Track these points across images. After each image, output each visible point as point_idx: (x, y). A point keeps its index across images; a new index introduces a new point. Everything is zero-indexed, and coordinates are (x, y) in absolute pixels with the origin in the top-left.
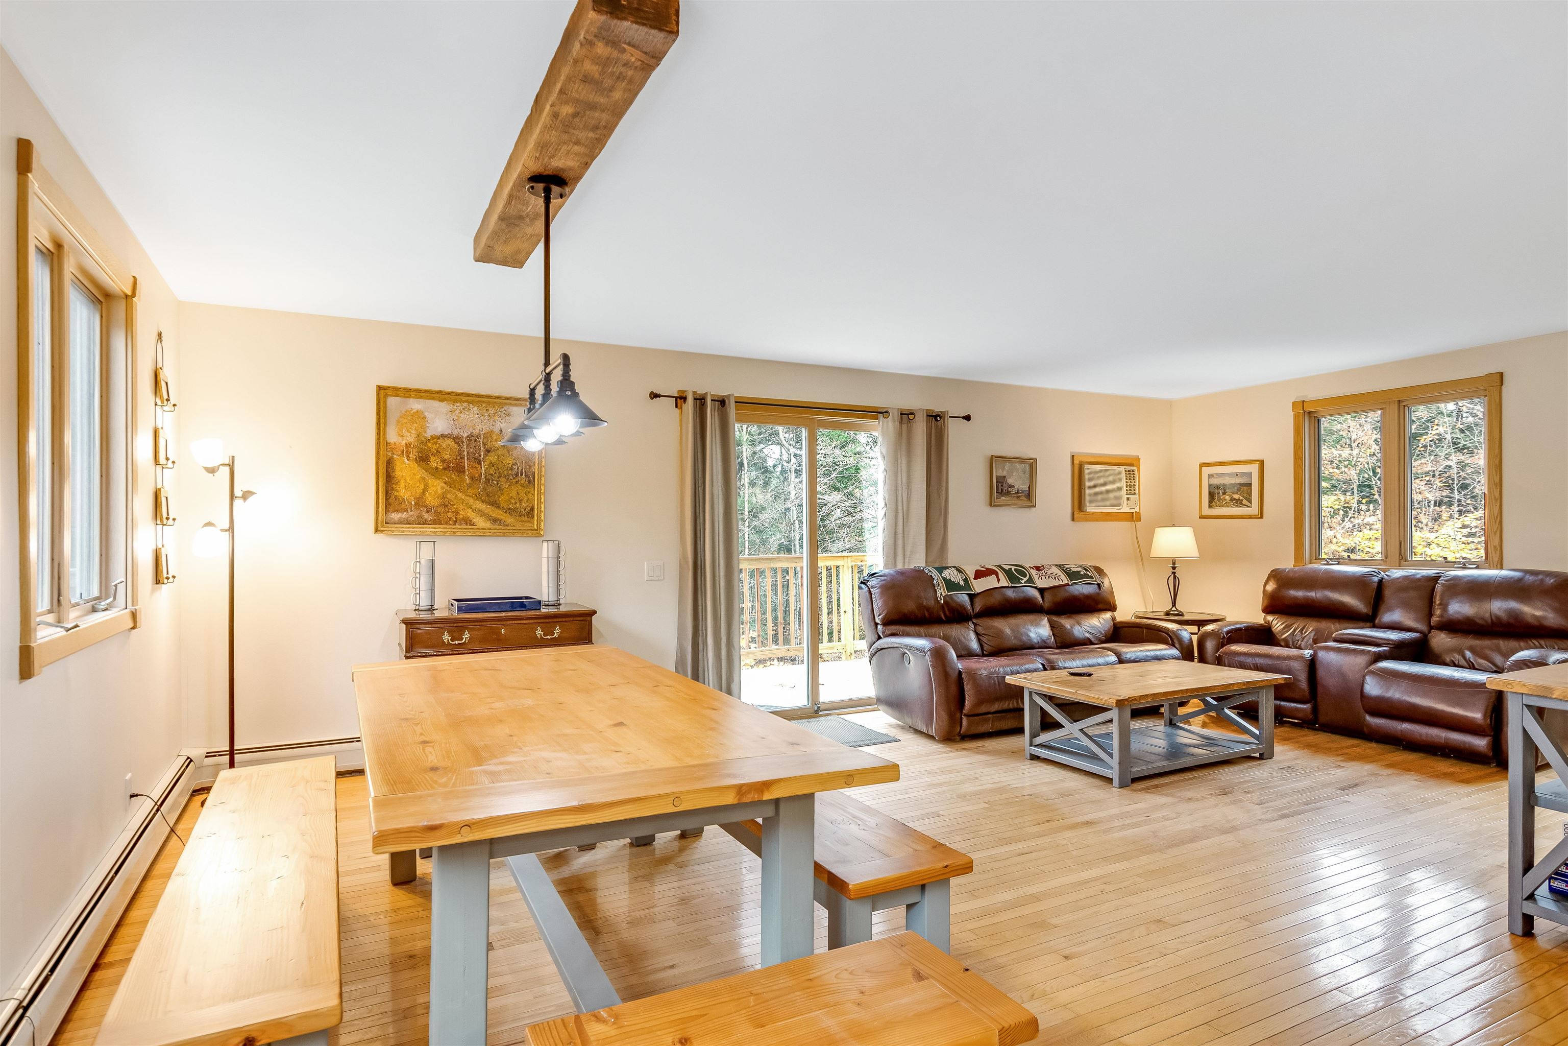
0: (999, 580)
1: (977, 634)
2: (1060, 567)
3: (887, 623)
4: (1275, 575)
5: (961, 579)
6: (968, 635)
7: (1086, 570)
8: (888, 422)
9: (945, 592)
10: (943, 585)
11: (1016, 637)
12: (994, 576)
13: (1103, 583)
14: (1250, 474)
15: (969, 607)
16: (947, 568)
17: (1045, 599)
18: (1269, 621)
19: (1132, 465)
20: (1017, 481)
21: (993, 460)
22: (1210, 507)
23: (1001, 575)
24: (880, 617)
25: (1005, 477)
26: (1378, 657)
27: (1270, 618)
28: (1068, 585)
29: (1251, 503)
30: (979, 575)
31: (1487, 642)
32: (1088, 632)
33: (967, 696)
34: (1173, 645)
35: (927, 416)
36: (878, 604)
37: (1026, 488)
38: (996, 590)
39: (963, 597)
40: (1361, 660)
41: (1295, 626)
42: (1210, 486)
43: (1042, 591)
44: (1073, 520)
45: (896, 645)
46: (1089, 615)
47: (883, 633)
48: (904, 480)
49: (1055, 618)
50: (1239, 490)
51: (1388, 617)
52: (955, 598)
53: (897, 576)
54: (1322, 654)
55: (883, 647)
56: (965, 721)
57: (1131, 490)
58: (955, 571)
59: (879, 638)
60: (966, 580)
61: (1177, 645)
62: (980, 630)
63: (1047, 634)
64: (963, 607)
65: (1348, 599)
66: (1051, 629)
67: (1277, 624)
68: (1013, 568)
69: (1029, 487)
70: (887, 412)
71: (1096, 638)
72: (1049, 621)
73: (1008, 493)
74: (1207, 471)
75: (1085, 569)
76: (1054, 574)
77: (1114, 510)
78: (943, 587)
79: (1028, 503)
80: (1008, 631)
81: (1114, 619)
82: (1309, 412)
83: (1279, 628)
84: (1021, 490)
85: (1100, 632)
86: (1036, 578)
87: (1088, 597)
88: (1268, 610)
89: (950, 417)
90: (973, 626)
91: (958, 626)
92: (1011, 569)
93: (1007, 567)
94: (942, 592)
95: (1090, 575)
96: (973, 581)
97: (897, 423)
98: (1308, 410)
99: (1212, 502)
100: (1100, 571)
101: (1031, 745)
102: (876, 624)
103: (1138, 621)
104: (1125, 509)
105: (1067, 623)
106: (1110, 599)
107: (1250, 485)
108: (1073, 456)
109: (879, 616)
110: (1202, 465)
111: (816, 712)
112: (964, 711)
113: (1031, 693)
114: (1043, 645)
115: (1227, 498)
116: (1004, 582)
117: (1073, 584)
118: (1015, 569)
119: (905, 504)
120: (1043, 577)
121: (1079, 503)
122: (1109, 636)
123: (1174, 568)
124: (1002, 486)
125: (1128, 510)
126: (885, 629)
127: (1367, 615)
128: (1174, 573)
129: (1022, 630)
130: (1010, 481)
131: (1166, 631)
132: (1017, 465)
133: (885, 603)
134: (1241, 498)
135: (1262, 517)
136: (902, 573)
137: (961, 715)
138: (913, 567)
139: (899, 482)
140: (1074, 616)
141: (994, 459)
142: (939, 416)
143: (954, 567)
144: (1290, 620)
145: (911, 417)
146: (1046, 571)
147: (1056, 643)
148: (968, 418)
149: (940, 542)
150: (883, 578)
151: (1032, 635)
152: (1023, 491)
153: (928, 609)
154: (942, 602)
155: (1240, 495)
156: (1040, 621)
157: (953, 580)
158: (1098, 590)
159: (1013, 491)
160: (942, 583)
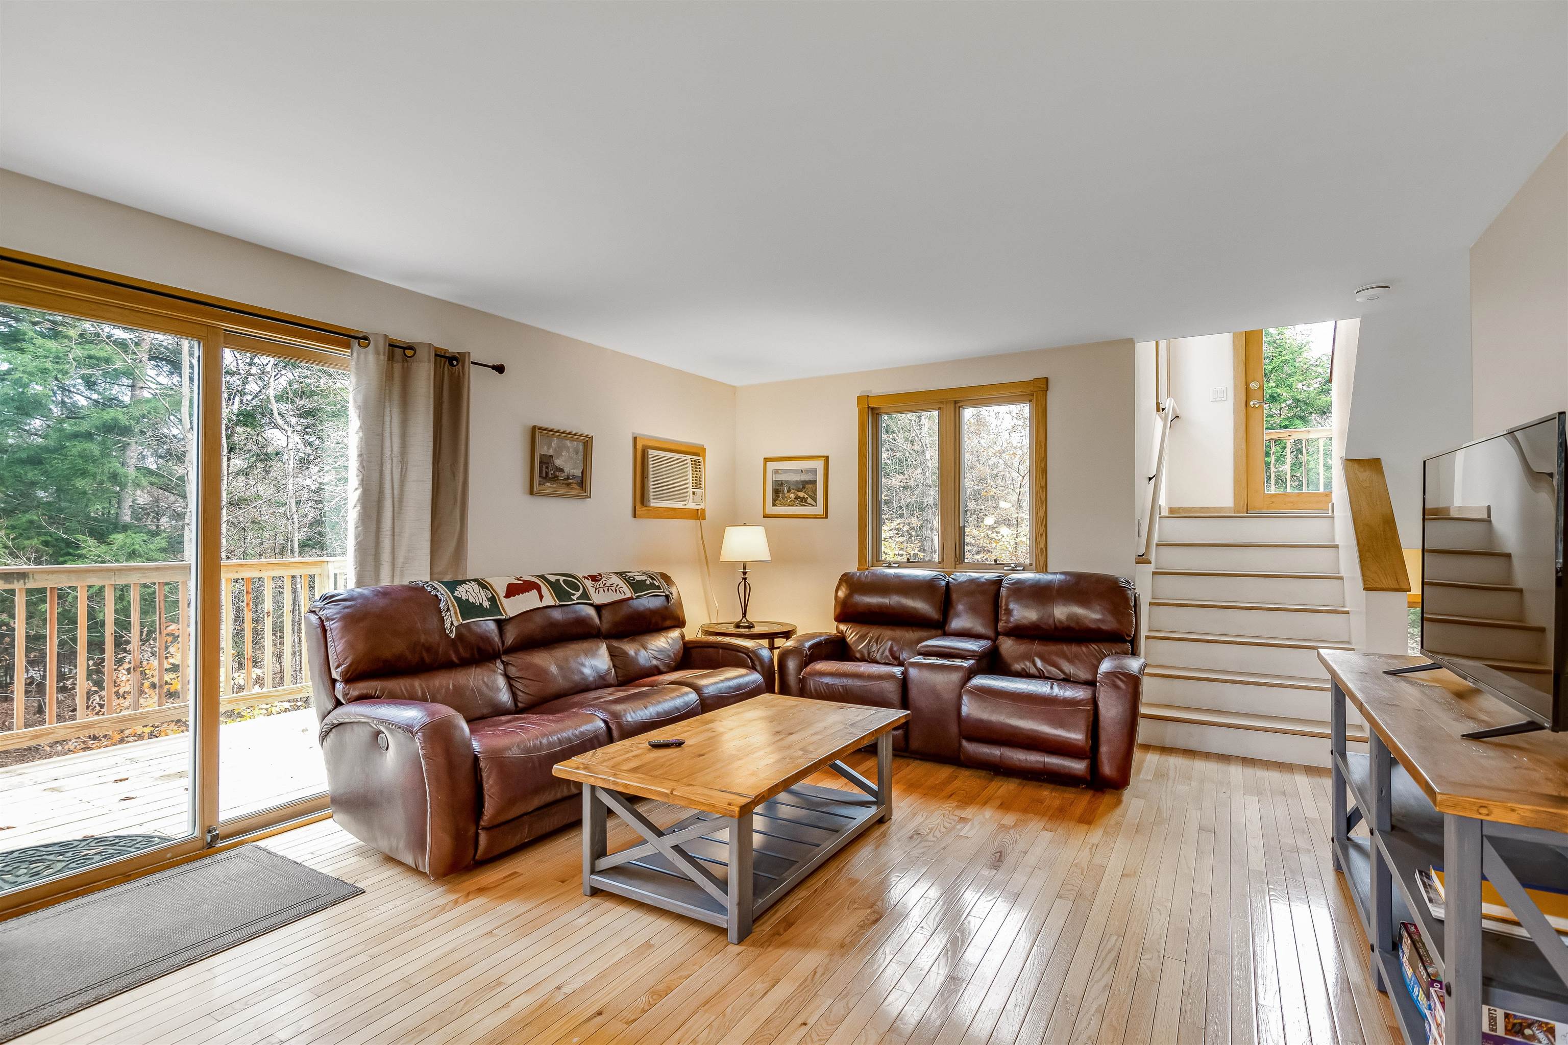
0: (541, 597)
1: (507, 676)
2: (621, 575)
3: (350, 678)
4: (846, 579)
5: (485, 598)
6: (495, 681)
7: (653, 579)
8: (366, 353)
9: (458, 620)
10: (455, 609)
11: (564, 677)
12: (535, 592)
13: (671, 594)
14: (815, 471)
15: (497, 639)
16: (464, 582)
17: (603, 619)
18: (842, 631)
19: (698, 455)
20: (567, 463)
21: (536, 433)
22: (774, 505)
23: (544, 590)
24: (339, 670)
25: (551, 456)
26: (971, 673)
27: (843, 627)
28: (631, 598)
29: (816, 502)
30: (513, 590)
31: (1053, 648)
32: (656, 658)
33: (487, 797)
34: (754, 668)
35: (436, 355)
36: (337, 646)
37: (578, 472)
38: (538, 612)
39: (487, 625)
40: (956, 677)
41: (870, 635)
42: (775, 482)
43: (599, 608)
44: (635, 516)
45: (363, 719)
46: (656, 635)
47: (345, 695)
48: (396, 448)
49: (615, 644)
50: (804, 488)
51: (956, 624)
52: (474, 627)
53: (376, 598)
54: (913, 672)
55: (341, 721)
56: (483, 838)
57: (697, 484)
58: (476, 588)
59: (338, 704)
60: (492, 600)
61: (758, 668)
62: (513, 671)
63: (606, 667)
64: (485, 639)
65: (919, 605)
66: (611, 659)
67: (851, 634)
68: (562, 579)
69: (582, 472)
70: (365, 338)
71: (665, 665)
72: (608, 648)
73: (555, 479)
74: (771, 466)
75: (650, 577)
76: (614, 585)
77: (679, 505)
78: (456, 613)
79: (581, 493)
80: (554, 669)
81: (683, 637)
82: (872, 409)
83: (854, 639)
84: (573, 475)
85: (669, 656)
86: (591, 591)
87: (654, 612)
88: (840, 618)
89: (473, 363)
90: (502, 667)
91: (479, 670)
92: (558, 580)
93: (553, 579)
94: (453, 620)
95: (657, 584)
96: (504, 600)
97: (383, 358)
98: (871, 406)
99: (777, 500)
100: (666, 578)
101: (593, 871)
102: (334, 681)
103: (712, 639)
104: (691, 505)
105: (630, 648)
106: (679, 612)
107: (814, 482)
108: (635, 439)
109: (337, 667)
110: (766, 460)
111: (210, 845)
112: (482, 823)
113: (593, 788)
114: (602, 683)
115: (792, 495)
116: (549, 600)
117: (638, 597)
118: (564, 581)
119: (396, 486)
120: (601, 590)
121: (641, 496)
122: (679, 660)
123: (745, 573)
124: (547, 468)
125: (693, 506)
126: (349, 689)
127: (938, 621)
128: (745, 579)
129: (573, 665)
130: (558, 462)
131: (746, 651)
132: (568, 443)
133: (351, 646)
134: (806, 496)
135: (826, 517)
136: (385, 593)
137: (477, 829)
138: (406, 583)
139: (387, 452)
140: (637, 638)
141: (537, 431)
142: (455, 358)
143: (475, 580)
144: (864, 629)
145: (409, 353)
146: (604, 582)
147: (617, 677)
148: (500, 369)
149: (453, 544)
150: (348, 603)
151: (587, 671)
152: (574, 477)
153: (428, 649)
154: (453, 636)
155: (805, 492)
156: (597, 650)
157: (471, 600)
158: (666, 603)
159: (562, 476)
160: (454, 606)
